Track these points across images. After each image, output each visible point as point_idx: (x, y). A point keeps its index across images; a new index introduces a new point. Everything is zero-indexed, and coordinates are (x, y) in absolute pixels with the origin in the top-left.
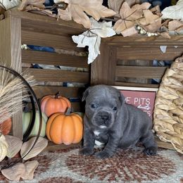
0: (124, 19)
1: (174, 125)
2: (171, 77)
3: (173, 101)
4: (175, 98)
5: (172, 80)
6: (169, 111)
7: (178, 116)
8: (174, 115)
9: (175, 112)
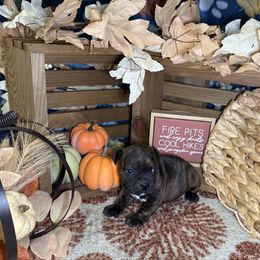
0: (175, 39)
1: (225, 168)
2: (235, 111)
3: (231, 139)
4: (233, 136)
5: (234, 114)
6: (223, 150)
7: (233, 159)
8: (228, 156)
9: (229, 152)
